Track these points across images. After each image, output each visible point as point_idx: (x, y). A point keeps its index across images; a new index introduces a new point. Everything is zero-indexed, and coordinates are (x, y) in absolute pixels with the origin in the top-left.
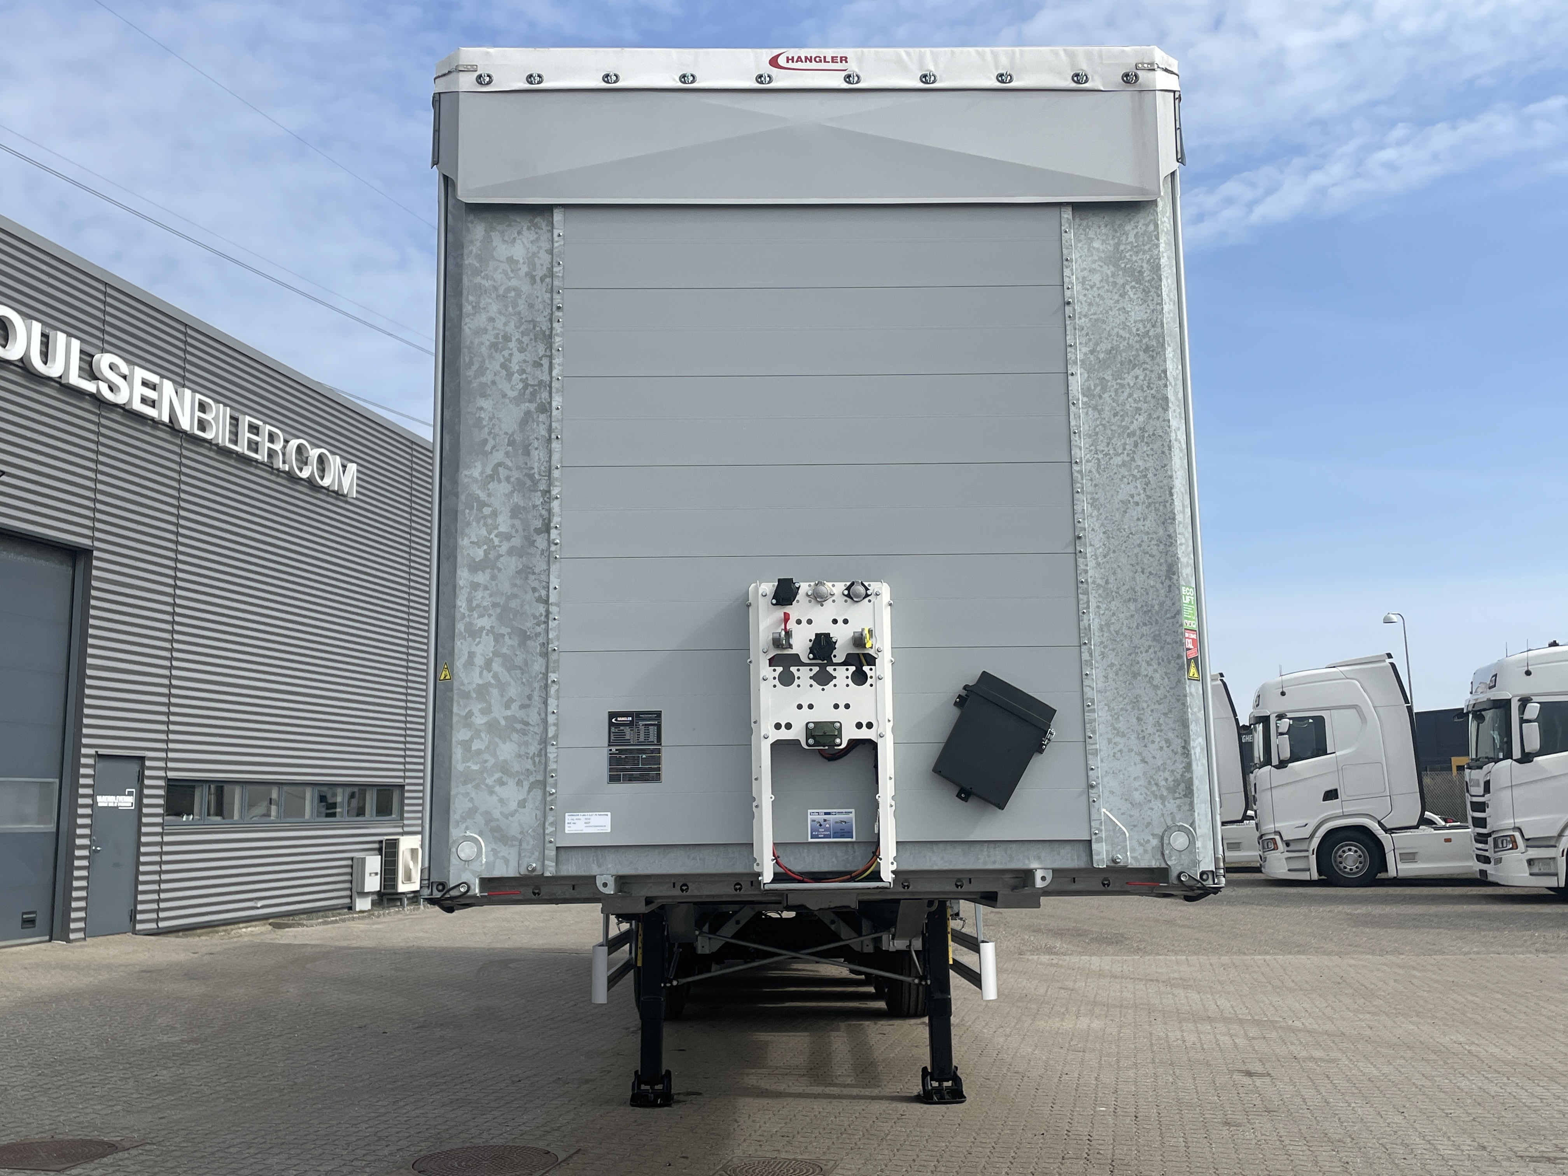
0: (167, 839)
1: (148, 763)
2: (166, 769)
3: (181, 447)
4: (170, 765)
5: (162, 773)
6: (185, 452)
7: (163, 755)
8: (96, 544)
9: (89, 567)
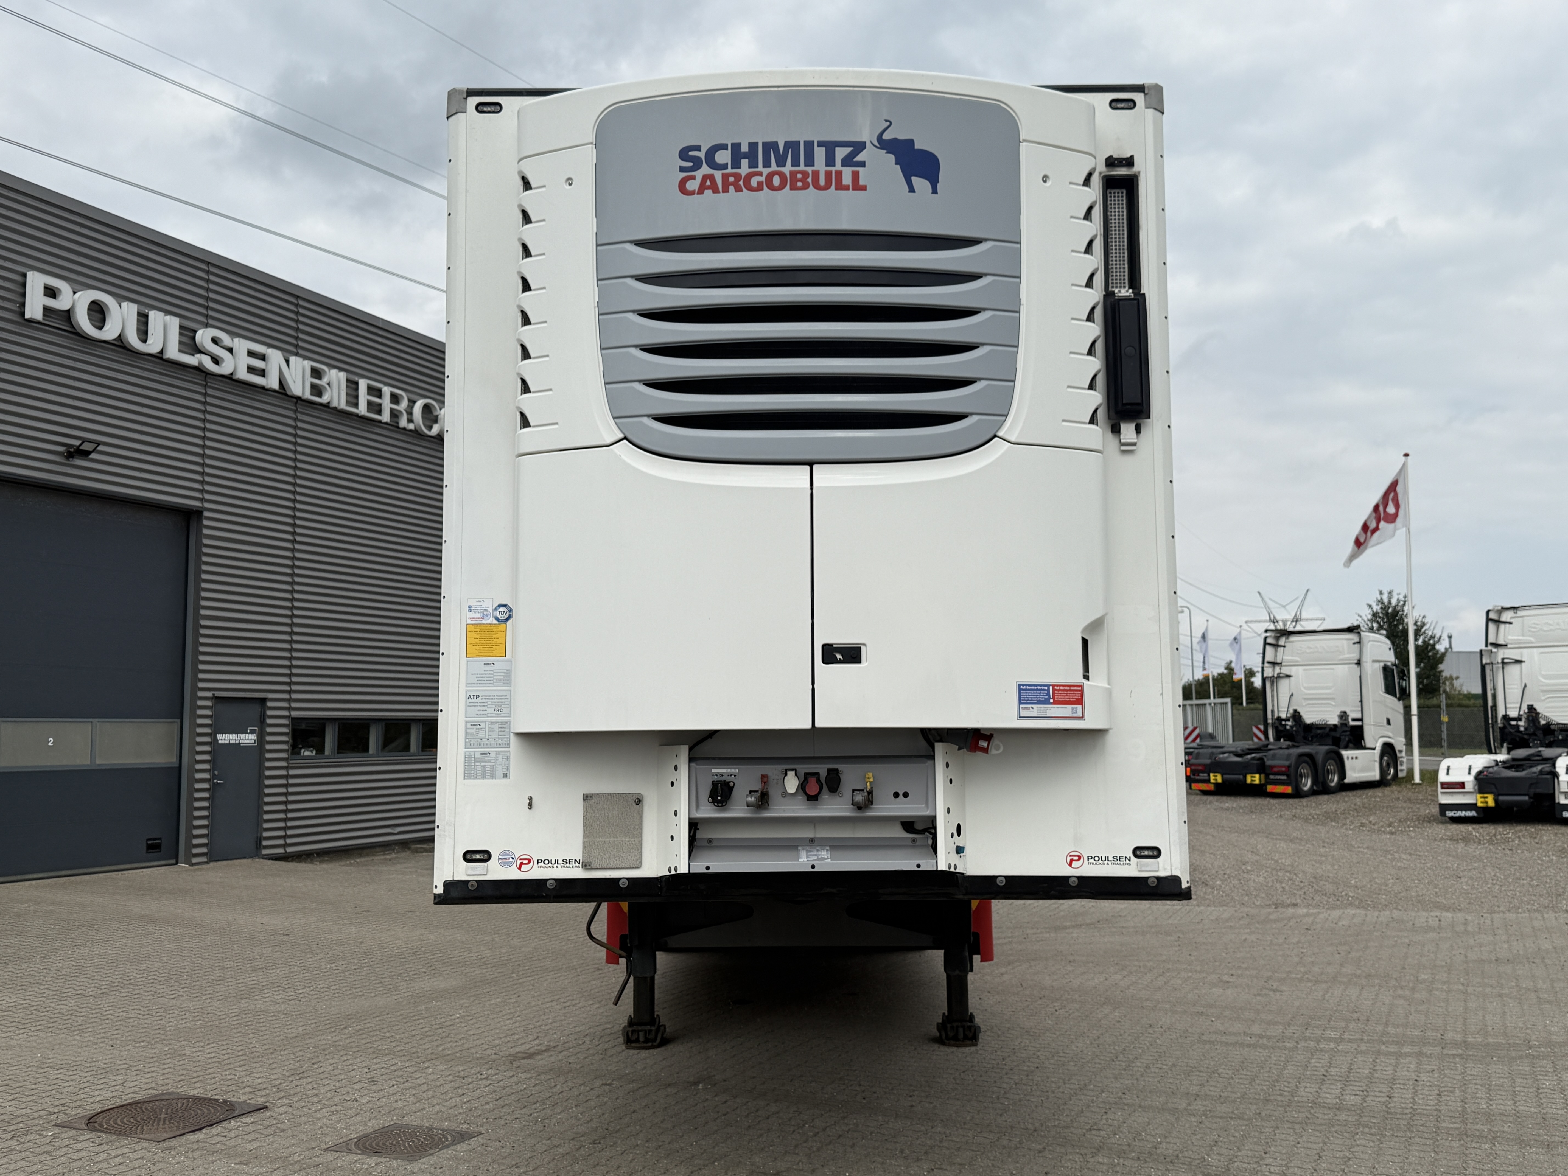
0: (292, 772)
1: (269, 704)
2: (289, 709)
3: (296, 411)
4: (294, 705)
5: (286, 713)
6: (300, 416)
7: (286, 696)
8: (206, 505)
9: (200, 526)
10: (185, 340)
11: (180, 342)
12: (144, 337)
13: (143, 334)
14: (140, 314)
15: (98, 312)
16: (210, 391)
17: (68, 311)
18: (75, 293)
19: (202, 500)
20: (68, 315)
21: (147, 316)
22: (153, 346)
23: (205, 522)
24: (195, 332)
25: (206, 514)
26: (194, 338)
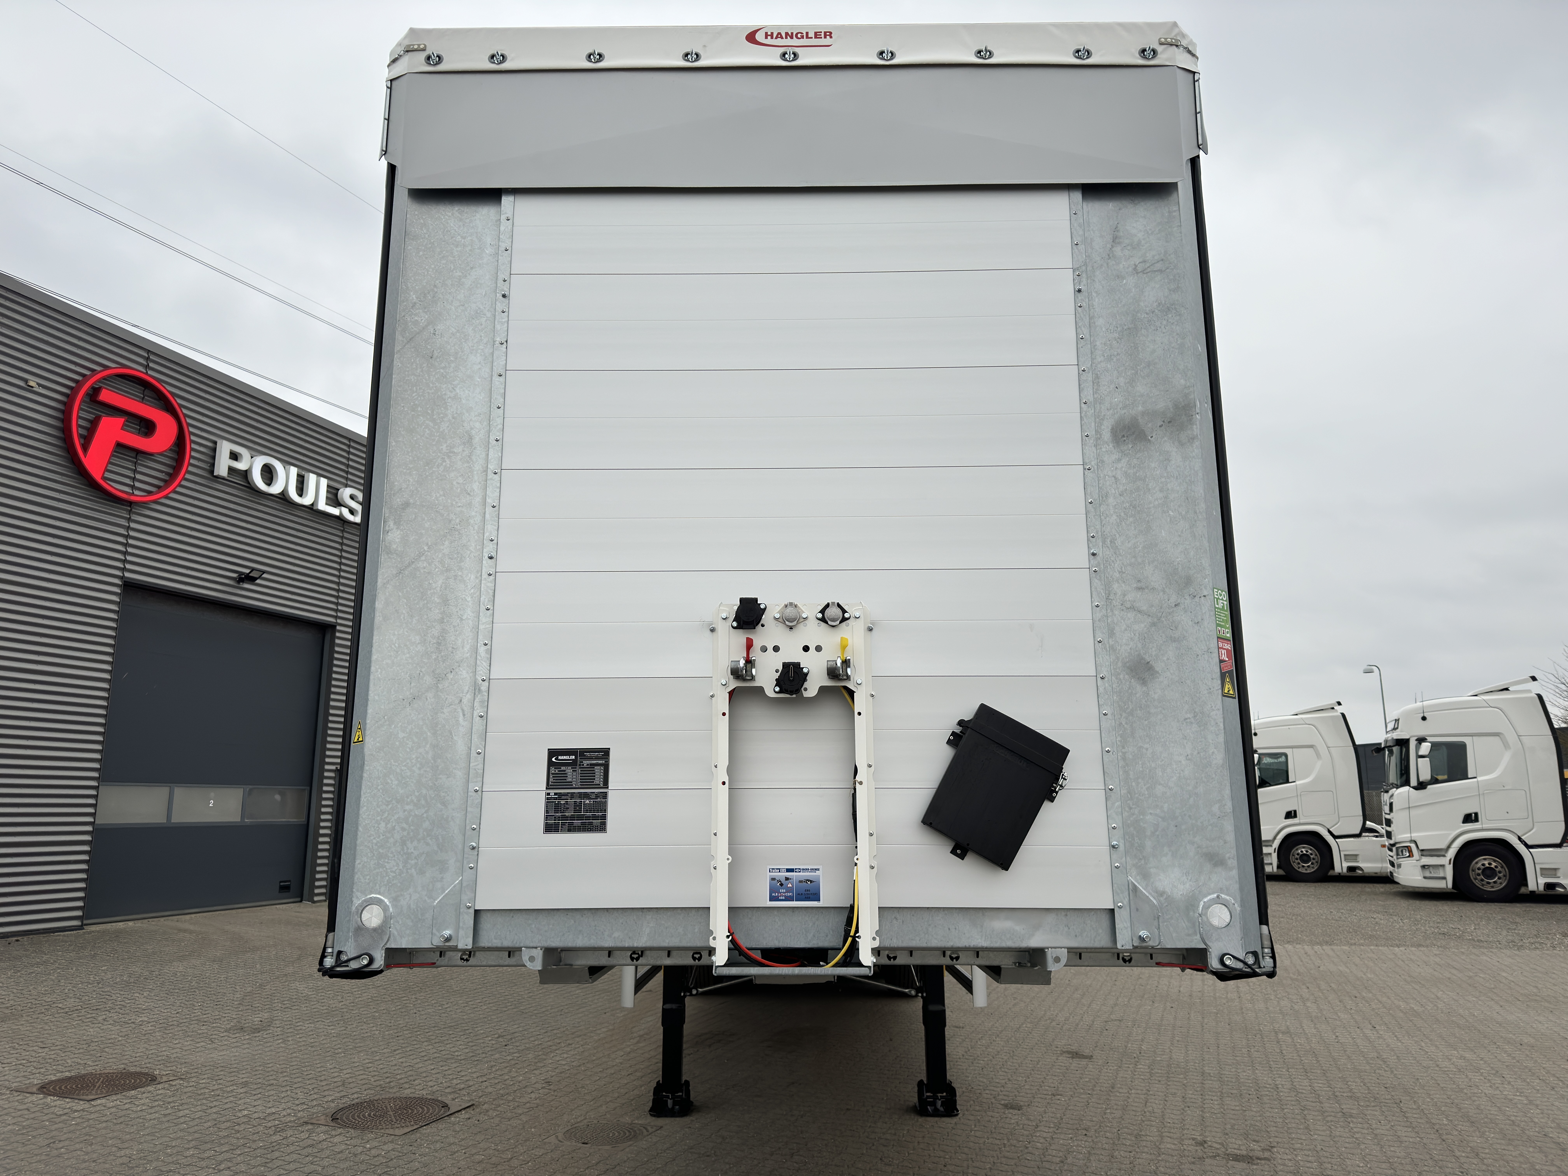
8: (339, 621)
9: (333, 637)
10: (330, 496)
11: (327, 498)
12: (300, 493)
13: (301, 491)
14: (298, 475)
15: (268, 473)
16: (346, 535)
17: (246, 471)
18: (252, 457)
19: (336, 617)
20: (246, 475)
21: (303, 477)
22: (307, 501)
23: (338, 634)
24: (338, 490)
25: (338, 628)
26: (336, 495)
